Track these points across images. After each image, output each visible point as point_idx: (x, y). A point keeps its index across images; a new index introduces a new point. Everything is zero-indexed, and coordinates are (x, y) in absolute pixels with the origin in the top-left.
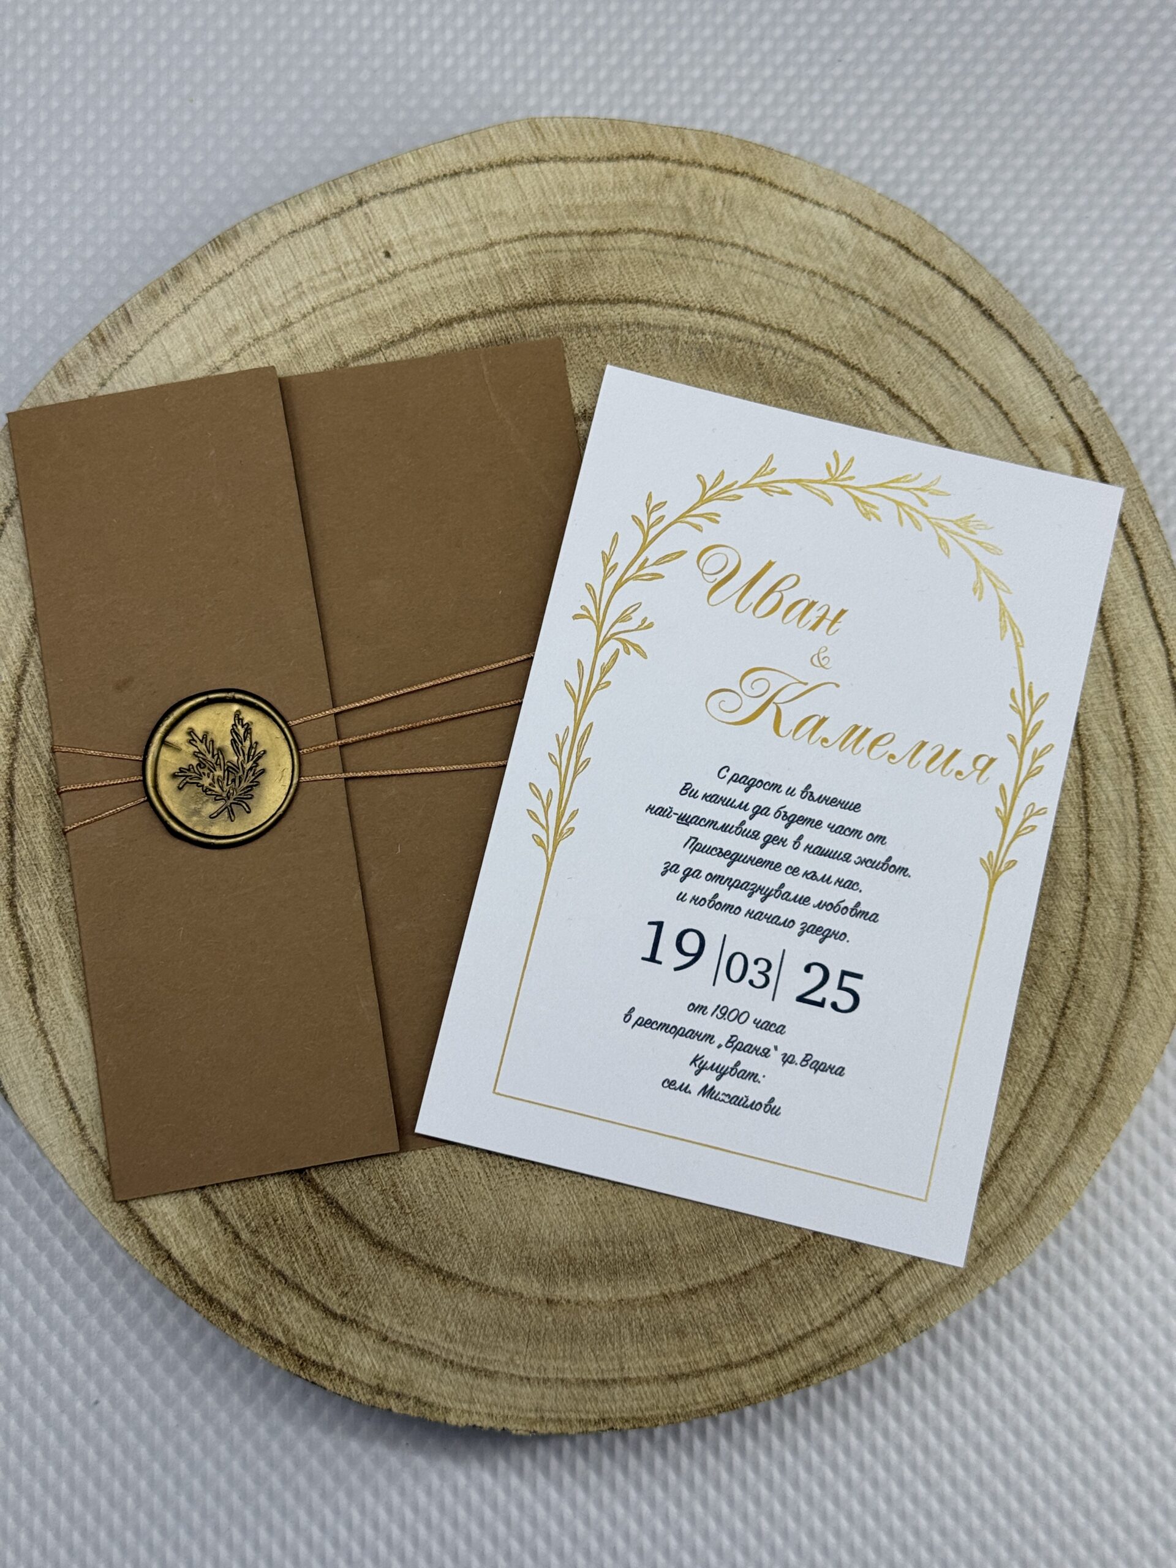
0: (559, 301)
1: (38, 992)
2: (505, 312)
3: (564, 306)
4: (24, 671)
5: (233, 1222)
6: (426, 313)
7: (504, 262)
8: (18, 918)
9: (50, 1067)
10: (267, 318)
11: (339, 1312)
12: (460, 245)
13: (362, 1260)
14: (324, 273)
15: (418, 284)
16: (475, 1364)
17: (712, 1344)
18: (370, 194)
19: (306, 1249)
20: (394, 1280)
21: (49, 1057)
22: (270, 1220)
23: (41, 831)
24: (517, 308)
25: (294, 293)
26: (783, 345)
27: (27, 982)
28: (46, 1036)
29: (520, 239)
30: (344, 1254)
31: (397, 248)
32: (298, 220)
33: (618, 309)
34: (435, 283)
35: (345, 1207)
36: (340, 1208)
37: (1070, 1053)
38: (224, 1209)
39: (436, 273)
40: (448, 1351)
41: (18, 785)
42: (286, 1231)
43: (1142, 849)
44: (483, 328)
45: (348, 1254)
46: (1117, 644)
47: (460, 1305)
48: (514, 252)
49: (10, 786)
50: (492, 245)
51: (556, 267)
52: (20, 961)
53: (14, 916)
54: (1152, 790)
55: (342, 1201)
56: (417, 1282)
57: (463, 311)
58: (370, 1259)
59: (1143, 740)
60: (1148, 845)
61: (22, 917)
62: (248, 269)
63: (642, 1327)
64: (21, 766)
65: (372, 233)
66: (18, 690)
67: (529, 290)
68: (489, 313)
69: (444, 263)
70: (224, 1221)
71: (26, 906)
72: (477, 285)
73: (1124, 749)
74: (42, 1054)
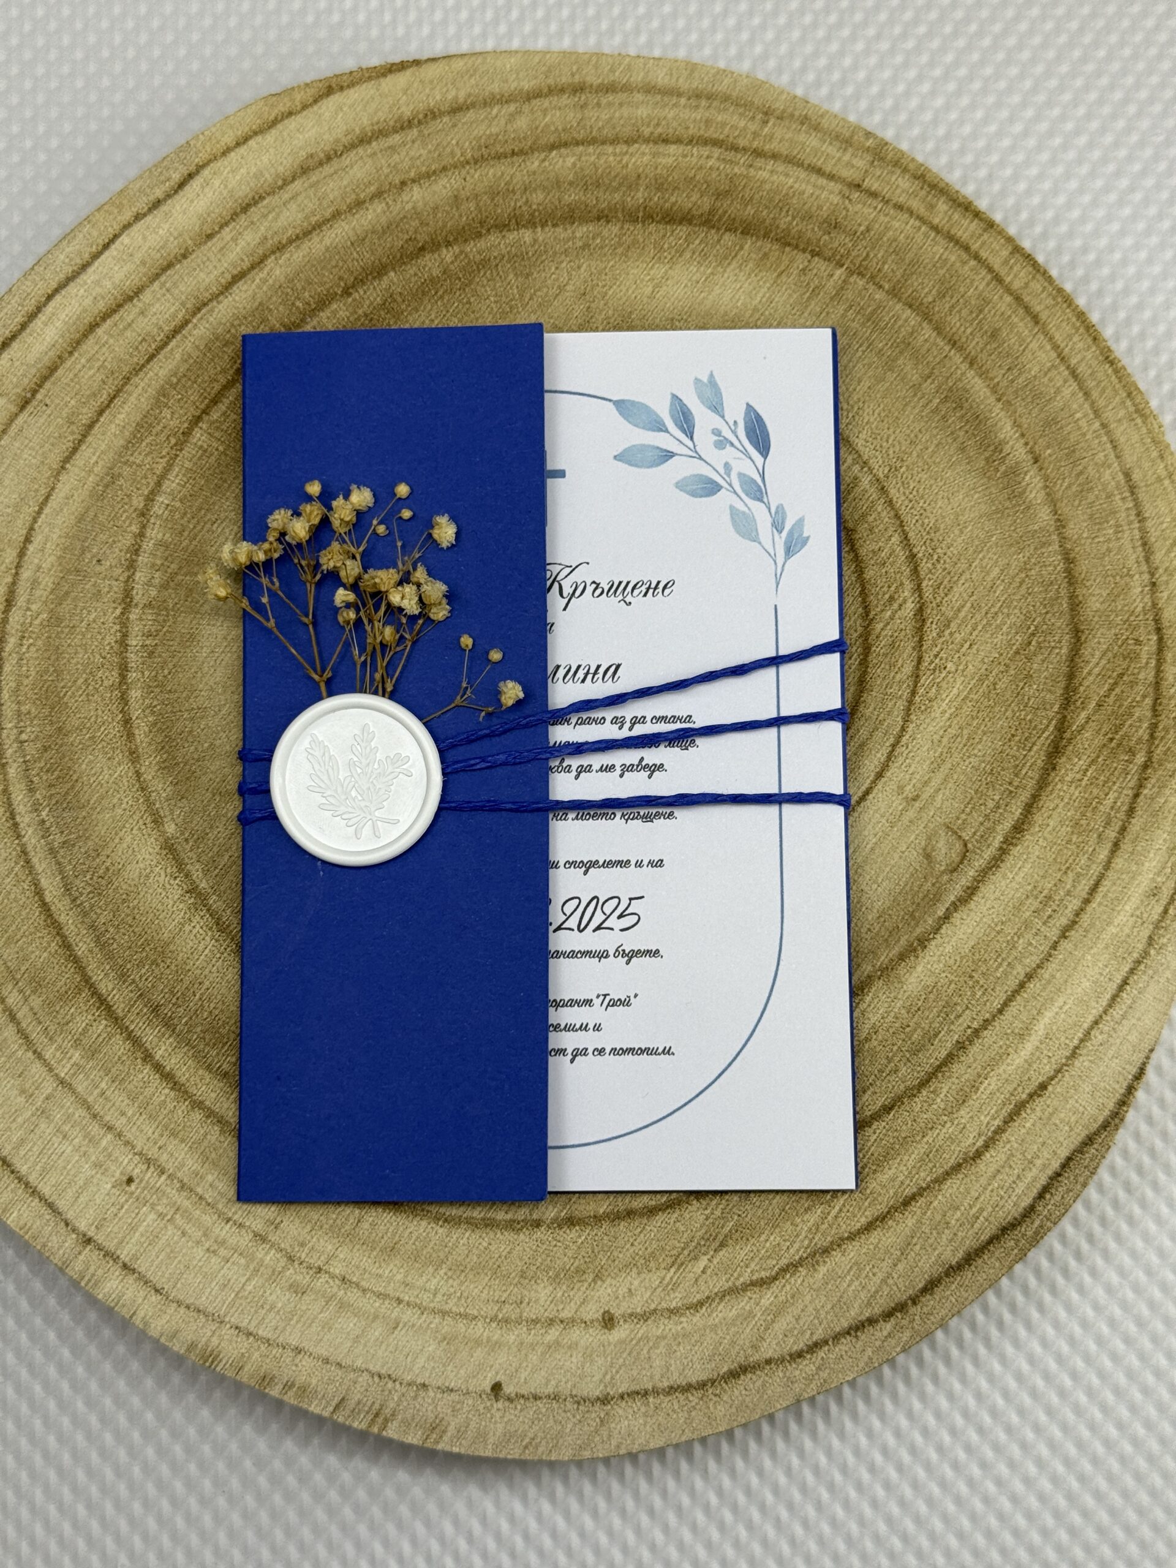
0: (87, 982)
1: (1041, 1079)
2: (127, 1027)
3: (90, 974)
4: (753, 1284)
5: (1136, 778)
6: (170, 1106)
7: (74, 1059)
8: (985, 1141)
9: (1101, 1026)
10: (262, 1260)
11: (1155, 638)
12: (80, 1112)
13: (1099, 643)
14: (184, 1234)
15: (143, 1133)
16: (1128, 494)
17: (987, 302)
18: (74, 1236)
19: (1119, 698)
20: (1098, 605)
21: (1093, 1033)
22: (1113, 745)
23: (893, 1171)
24: (116, 1019)
25: (223, 1252)
26: (13, 737)
27: (1040, 1096)
28: (1077, 1048)
29: (39, 1055)
30: (1104, 662)
31: (117, 1174)
32: (142, 1294)
33: (62, 919)
34: (134, 1115)
35: (1063, 685)
36: (1067, 688)
37: (553, 128)
38: (1130, 792)
39: (124, 1120)
40: (1130, 523)
41: (863, 1220)
42: (1115, 725)
43: (329, 159)
44: (156, 1039)
45: (1101, 659)
46: (145, 275)
47: (1085, 535)
48: (58, 1054)
49: (869, 1227)
50: (62, 1082)
51: (51, 1004)
52: (1024, 1115)
53: (986, 1146)
54: (267, 176)
55: (1059, 692)
56: (1088, 584)
57: (147, 1069)
58: (1094, 637)
59: (224, 207)
60: (322, 155)
61: (983, 1138)
62: (222, 1312)
63: (1009, 369)
64: (844, 1229)
65: (114, 1210)
66: (775, 1278)
67: (89, 1017)
68: (135, 1041)
69: (107, 1118)
70: (1140, 786)
71: (971, 1141)
72: (114, 1070)
73: (243, 220)
74: (1094, 1042)
